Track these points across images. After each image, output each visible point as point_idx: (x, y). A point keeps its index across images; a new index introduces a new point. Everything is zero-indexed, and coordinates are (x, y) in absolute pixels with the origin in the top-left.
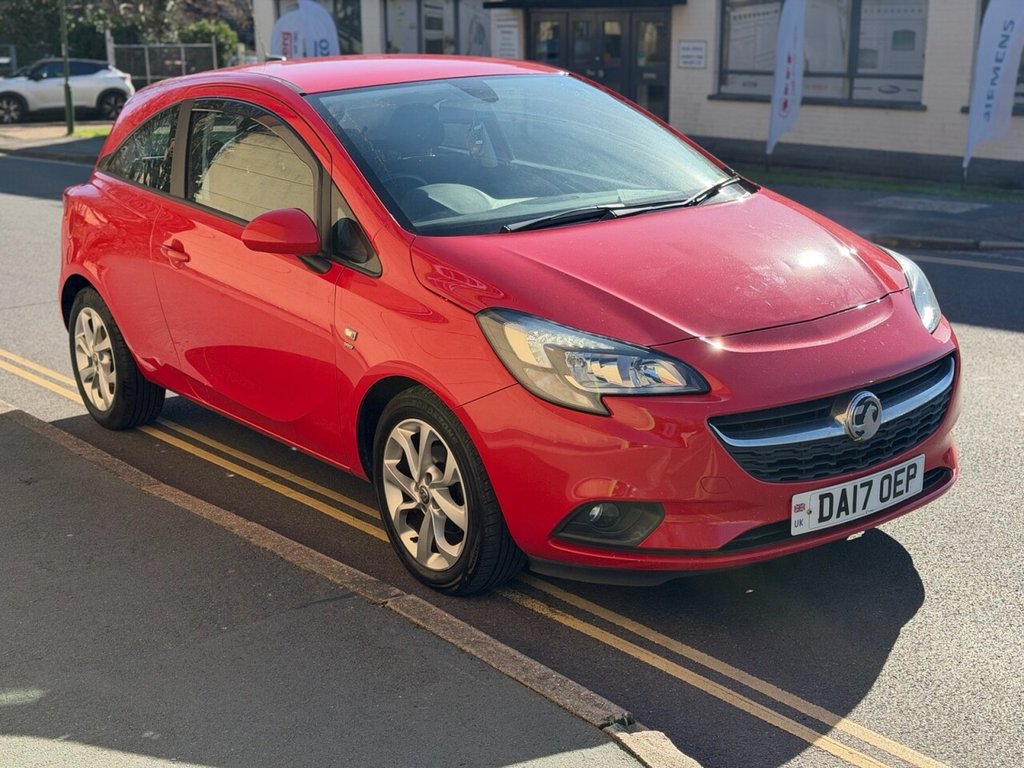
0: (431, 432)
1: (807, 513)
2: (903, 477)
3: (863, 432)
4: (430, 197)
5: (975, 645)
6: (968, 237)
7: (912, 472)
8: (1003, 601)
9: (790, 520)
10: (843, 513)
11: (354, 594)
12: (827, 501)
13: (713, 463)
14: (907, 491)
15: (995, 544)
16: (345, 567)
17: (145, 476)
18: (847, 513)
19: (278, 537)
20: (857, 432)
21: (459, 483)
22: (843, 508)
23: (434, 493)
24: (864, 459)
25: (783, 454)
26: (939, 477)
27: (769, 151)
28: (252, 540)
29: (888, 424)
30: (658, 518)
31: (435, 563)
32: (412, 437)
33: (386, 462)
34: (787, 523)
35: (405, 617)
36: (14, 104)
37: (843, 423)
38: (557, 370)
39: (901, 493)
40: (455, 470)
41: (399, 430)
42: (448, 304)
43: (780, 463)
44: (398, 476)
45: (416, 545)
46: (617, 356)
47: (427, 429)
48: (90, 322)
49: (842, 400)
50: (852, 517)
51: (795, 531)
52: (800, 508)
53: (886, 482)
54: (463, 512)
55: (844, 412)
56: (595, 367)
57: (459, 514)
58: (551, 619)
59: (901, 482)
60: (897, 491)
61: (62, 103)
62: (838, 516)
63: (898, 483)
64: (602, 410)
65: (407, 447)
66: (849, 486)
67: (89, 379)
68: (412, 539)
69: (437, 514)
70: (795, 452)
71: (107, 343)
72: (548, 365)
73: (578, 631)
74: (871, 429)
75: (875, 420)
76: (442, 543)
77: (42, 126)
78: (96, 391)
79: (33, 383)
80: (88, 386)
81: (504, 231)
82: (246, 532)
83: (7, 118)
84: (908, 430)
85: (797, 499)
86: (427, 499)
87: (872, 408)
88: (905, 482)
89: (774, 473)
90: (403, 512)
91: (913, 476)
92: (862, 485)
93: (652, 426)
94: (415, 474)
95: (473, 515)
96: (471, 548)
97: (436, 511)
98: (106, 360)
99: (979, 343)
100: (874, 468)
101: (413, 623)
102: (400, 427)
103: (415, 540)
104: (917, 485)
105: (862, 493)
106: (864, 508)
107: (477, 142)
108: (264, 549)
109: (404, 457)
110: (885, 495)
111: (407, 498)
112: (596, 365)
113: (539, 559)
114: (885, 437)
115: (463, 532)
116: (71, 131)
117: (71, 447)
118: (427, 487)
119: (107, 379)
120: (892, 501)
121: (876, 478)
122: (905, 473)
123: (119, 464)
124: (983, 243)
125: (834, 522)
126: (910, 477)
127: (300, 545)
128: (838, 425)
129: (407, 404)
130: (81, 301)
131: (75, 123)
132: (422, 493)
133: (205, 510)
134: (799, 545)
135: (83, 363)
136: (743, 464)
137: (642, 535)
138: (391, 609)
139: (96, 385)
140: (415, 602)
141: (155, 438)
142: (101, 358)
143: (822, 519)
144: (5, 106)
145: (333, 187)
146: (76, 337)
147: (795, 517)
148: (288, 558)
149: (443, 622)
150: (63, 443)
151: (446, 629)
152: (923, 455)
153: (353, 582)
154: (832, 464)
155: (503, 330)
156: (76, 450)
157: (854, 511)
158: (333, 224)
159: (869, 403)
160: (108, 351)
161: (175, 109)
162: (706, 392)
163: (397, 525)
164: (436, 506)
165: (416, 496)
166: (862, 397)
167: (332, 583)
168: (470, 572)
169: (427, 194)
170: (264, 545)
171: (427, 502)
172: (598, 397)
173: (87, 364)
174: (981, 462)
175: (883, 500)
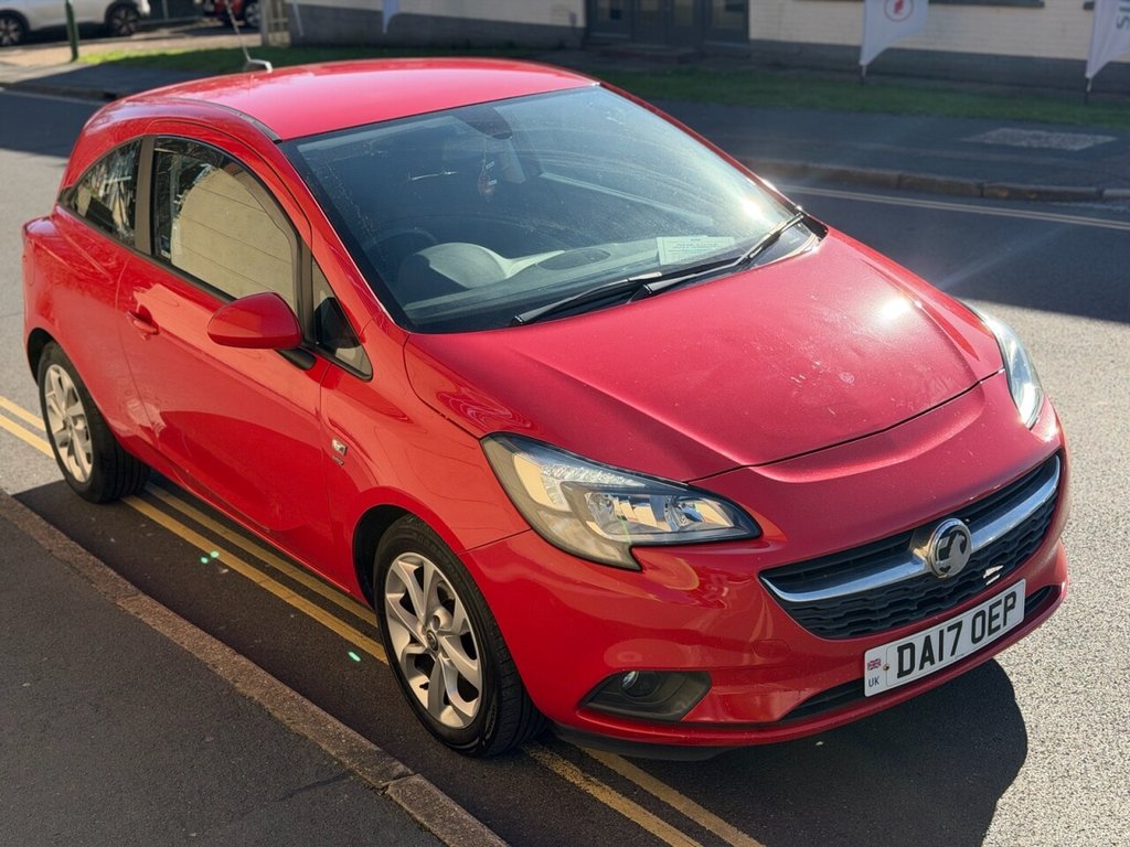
0: (435, 572)
1: (884, 668)
2: (999, 610)
3: (949, 567)
4: (432, 266)
5: (1086, 827)
6: (1090, 185)
7: (1010, 601)
8: (1121, 754)
9: (863, 679)
10: (927, 664)
11: (351, 772)
12: (907, 653)
13: (765, 622)
14: (1005, 624)
15: (1112, 663)
16: (343, 727)
17: (123, 583)
18: (932, 663)
19: (268, 678)
20: (941, 569)
21: (469, 633)
22: (928, 657)
23: (443, 641)
24: (950, 596)
25: (850, 605)
26: (1044, 599)
27: (864, 61)
28: (237, 685)
29: (979, 552)
30: (704, 688)
31: (448, 718)
32: (416, 571)
33: (389, 596)
34: (860, 683)
35: (408, 813)
36: (14, 22)
37: (924, 559)
38: (577, 513)
39: (998, 628)
40: (465, 620)
41: (400, 563)
42: (448, 422)
43: (848, 615)
44: (401, 613)
45: (426, 692)
46: (648, 496)
47: (431, 568)
48: (60, 380)
49: (923, 532)
50: (938, 665)
51: (869, 691)
52: (875, 664)
53: (979, 619)
54: (475, 668)
55: (926, 545)
56: (623, 508)
57: (471, 668)
58: (584, 792)
59: (997, 616)
60: (993, 627)
61: (63, 20)
62: (922, 667)
63: (992, 619)
64: (630, 563)
65: (410, 583)
66: (933, 632)
67: (64, 444)
68: (422, 686)
69: (447, 663)
70: (865, 600)
71: (79, 408)
72: (565, 507)
73: (616, 811)
74: (958, 562)
75: (963, 552)
76: (454, 697)
77: (45, 48)
78: (72, 458)
79: (9, 433)
80: (63, 452)
81: (515, 324)
82: (231, 673)
83: (6, 39)
84: (1004, 554)
85: (870, 656)
86: (436, 647)
87: (959, 539)
88: (1002, 616)
89: (844, 628)
90: (410, 656)
91: (1012, 607)
92: (950, 629)
93: (695, 584)
94: (421, 614)
95: (488, 670)
96: (488, 709)
97: (445, 660)
98: (81, 425)
99: (1100, 347)
100: (965, 605)
101: (417, 822)
102: (401, 560)
103: (425, 686)
104: (1017, 616)
105: (949, 637)
106: (953, 653)
107: (490, 183)
108: (251, 698)
109: (407, 594)
110: (978, 634)
111: (414, 640)
112: (626, 505)
113: (568, 727)
114: (976, 567)
115: (477, 691)
116: (75, 55)
117: (41, 538)
118: (435, 632)
119: (83, 447)
120: (987, 640)
121: (966, 618)
122: (1002, 606)
123: (94, 565)
124: (1108, 192)
125: (917, 674)
126: (1007, 609)
127: (294, 693)
128: (917, 561)
129: (407, 536)
130: (48, 358)
131: (79, 42)
132: (429, 638)
133: (187, 636)
134: (876, 706)
135: (57, 426)
136: (804, 622)
137: (685, 707)
138: (391, 799)
139: (71, 452)
140: (420, 787)
141: (141, 514)
142: (76, 423)
143: (901, 673)
144: (3, 26)
145: (314, 263)
146: (47, 395)
147: (869, 675)
148: (277, 714)
149: (451, 820)
150: (32, 533)
151: (454, 832)
152: (1024, 581)
153: (351, 754)
154: (912, 609)
155: (512, 461)
156: (46, 543)
157: (941, 658)
158: (316, 307)
159: (956, 532)
160: (81, 416)
161: (136, 147)
162: (756, 538)
163: (404, 668)
164: (446, 655)
165: (423, 639)
166: (947, 527)
167: (326, 755)
168: (488, 737)
169: (427, 262)
170: (250, 694)
171: (436, 649)
172: (627, 547)
173: (62, 426)
174: (1097, 534)
175: (975, 640)
